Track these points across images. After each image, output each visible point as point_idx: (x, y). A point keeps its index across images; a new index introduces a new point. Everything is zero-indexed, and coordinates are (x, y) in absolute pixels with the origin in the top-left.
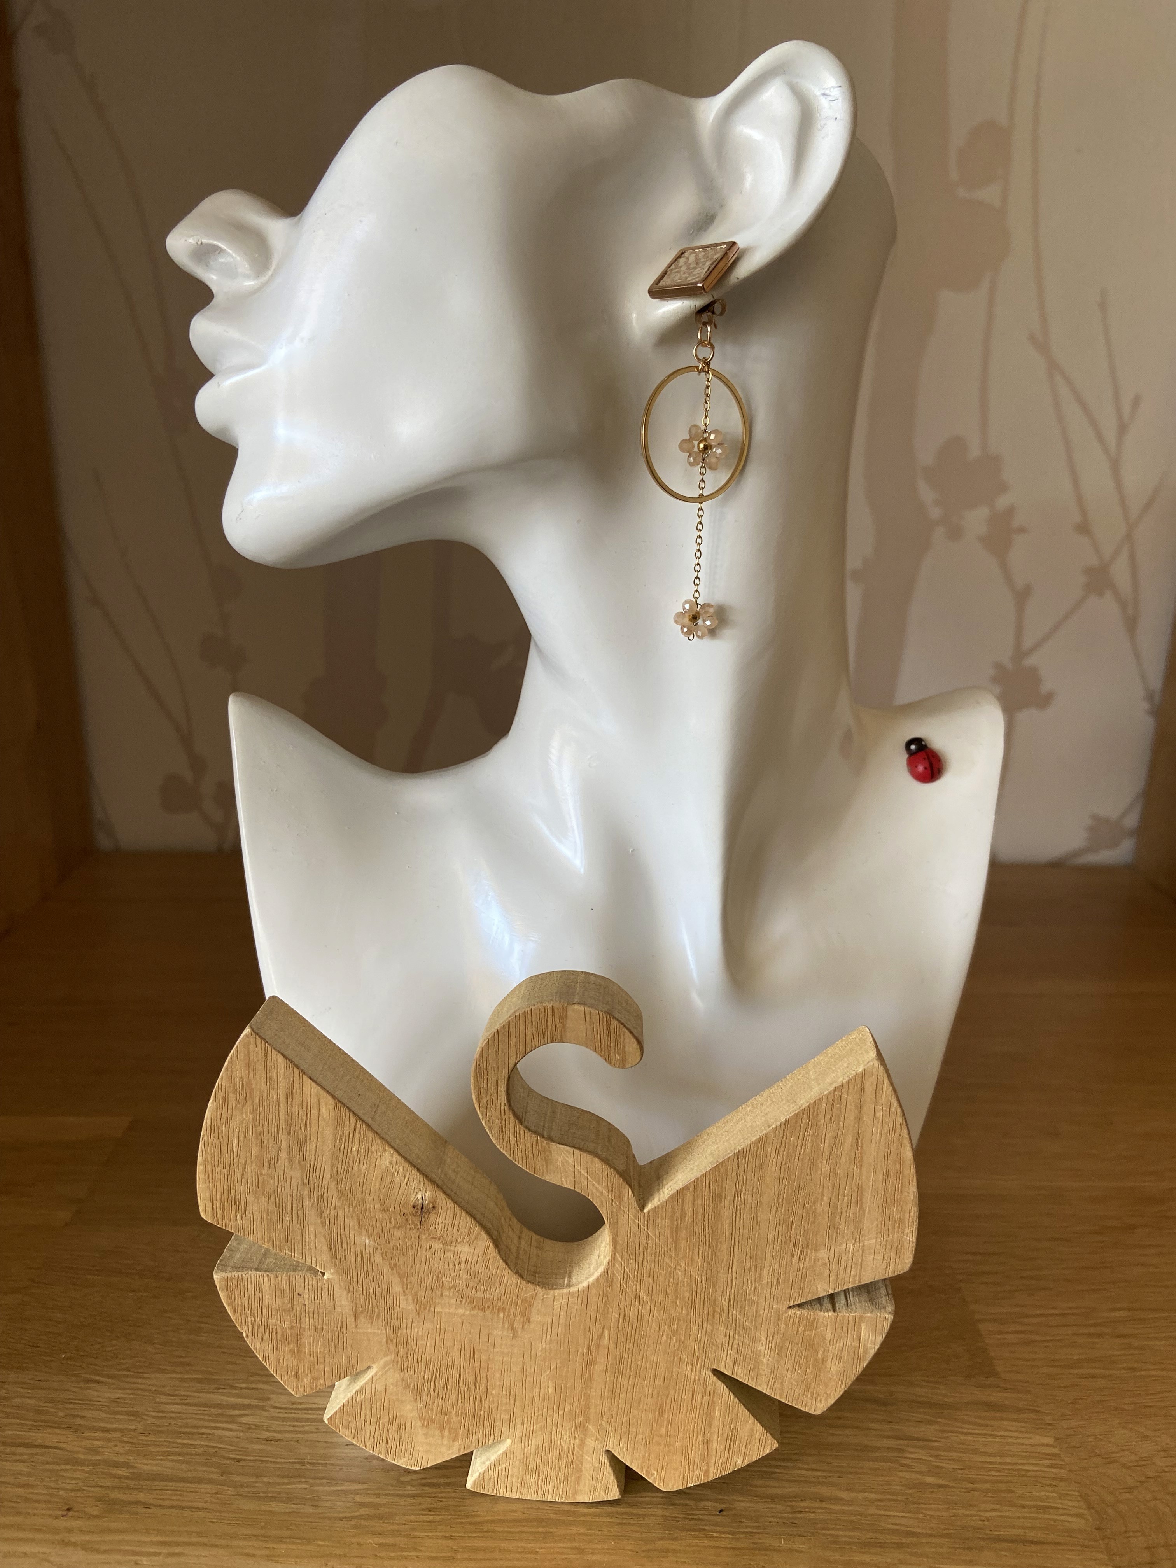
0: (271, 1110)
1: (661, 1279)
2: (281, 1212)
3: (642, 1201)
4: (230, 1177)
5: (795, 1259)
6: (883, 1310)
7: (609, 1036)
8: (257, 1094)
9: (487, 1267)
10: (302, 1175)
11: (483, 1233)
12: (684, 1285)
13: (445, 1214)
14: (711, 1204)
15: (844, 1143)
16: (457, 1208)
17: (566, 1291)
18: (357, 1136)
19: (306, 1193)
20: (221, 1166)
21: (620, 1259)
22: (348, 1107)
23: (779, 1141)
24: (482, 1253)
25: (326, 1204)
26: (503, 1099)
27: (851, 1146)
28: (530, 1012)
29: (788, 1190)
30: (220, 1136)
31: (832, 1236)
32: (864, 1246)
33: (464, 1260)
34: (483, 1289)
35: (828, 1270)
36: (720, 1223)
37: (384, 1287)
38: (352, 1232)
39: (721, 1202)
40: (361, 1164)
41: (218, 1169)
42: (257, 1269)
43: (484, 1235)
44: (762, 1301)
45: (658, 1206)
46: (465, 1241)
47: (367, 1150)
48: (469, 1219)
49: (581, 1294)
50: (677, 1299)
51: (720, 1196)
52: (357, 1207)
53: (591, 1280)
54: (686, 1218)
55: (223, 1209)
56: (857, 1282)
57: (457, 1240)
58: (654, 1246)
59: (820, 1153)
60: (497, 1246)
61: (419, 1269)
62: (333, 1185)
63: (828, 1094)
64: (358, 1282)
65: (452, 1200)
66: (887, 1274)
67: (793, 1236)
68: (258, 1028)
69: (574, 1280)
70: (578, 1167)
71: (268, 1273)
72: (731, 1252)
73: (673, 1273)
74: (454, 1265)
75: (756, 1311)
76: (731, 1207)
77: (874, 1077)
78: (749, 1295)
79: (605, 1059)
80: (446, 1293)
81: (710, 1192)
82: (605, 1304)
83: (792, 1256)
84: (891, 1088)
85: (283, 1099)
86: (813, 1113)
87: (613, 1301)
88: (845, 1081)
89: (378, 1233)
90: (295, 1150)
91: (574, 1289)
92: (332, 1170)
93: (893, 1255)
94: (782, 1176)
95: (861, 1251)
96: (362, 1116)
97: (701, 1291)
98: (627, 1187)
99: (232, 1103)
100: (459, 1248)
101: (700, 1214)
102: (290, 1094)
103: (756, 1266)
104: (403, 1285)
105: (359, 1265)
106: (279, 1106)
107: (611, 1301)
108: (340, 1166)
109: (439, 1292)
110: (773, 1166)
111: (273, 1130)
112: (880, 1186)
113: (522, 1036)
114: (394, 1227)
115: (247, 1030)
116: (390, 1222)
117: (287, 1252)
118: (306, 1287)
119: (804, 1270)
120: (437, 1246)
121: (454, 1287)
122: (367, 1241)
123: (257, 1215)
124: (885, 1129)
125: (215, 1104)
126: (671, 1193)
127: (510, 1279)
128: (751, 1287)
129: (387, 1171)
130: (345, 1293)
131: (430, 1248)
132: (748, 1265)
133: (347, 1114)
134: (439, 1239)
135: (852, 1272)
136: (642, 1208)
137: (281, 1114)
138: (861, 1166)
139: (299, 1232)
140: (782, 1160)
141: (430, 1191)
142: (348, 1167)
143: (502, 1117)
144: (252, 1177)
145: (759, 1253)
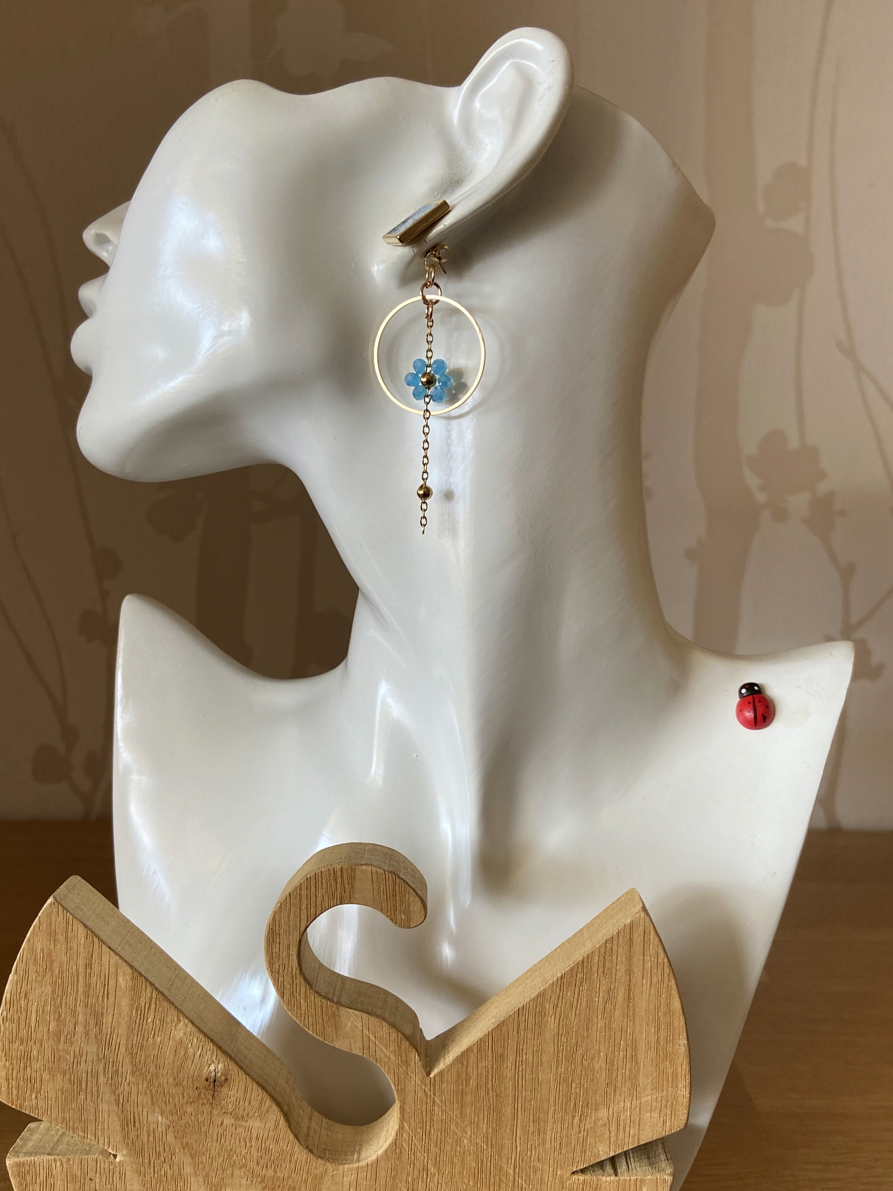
0: (70, 981)
1: (448, 1148)
2: (76, 1089)
3: (428, 1067)
4: (26, 1054)
5: (576, 1120)
6: (662, 1173)
7: (394, 895)
8: (56, 965)
9: (277, 1142)
10: (98, 1049)
11: (274, 1105)
12: (470, 1154)
13: (236, 1088)
14: (494, 1066)
15: (617, 996)
16: (249, 1079)
17: (355, 1165)
18: (153, 1006)
19: (101, 1068)
20: (18, 1042)
21: (407, 1128)
22: (145, 977)
23: (557, 996)
24: (272, 1127)
25: (120, 1080)
26: (294, 964)
27: (624, 999)
28: (320, 874)
29: (566, 1048)
30: (19, 1010)
31: (610, 1095)
32: (641, 1103)
33: (255, 1136)
34: (273, 1167)
35: (608, 1131)
36: (503, 1086)
37: (176, 1168)
38: (145, 1110)
39: (503, 1062)
40: (156, 1036)
41: (15, 1046)
42: (49, 1154)
43: (275, 1108)
44: (546, 1167)
45: (444, 1070)
46: (256, 1114)
47: (162, 1021)
48: (260, 1091)
49: (370, 1167)
50: (463, 1170)
51: (502, 1056)
52: (150, 1082)
53: (380, 1152)
54: (471, 1082)
55: (18, 1088)
56: (636, 1142)
57: (248, 1115)
58: (440, 1113)
59: (596, 1007)
60: (288, 1120)
61: (211, 1146)
62: (127, 1060)
63: (600, 947)
64: (150, 1163)
65: (244, 1071)
66: (664, 1133)
67: (573, 1097)
68: (61, 899)
69: (363, 1155)
70: (366, 1032)
71: (60, 1157)
72: (515, 1117)
73: (459, 1141)
74: (245, 1141)
75: (541, 1179)
76: (513, 1068)
77: (641, 928)
78: (534, 1162)
79: (392, 920)
80: (237, 1173)
81: (492, 1052)
82: (394, 1178)
83: (573, 1117)
84: (657, 939)
85: (81, 970)
86: (587, 967)
87: (402, 1174)
88: (614, 933)
89: (171, 1110)
90: (92, 1022)
91: (363, 1163)
92: (127, 1044)
93: (669, 1112)
94: (560, 1033)
95: (638, 1109)
96: (158, 987)
97: (487, 1159)
98: (414, 1050)
99: (33, 976)
100: (250, 1123)
101: (484, 1076)
102: (89, 965)
103: (539, 1130)
104: (194, 1165)
105: (151, 1145)
106: (78, 977)
107: (399, 1173)
108: (135, 1039)
109: (229, 1172)
110: (552, 1023)
111: (72, 1003)
112: (653, 1039)
113: (313, 898)
114: (187, 1102)
115: (50, 900)
116: (183, 1098)
117: (80, 1133)
118: (98, 1171)
119: (586, 1133)
120: (228, 1121)
121: (244, 1166)
122: (160, 1119)
123: (52, 1094)
124: (654, 981)
125: (16, 977)
126: (455, 1056)
127: (301, 1154)
128: (536, 1153)
129: (181, 1042)
130: (136, 1177)
131: (222, 1124)
132: (531, 1129)
133: (144, 984)
134: (231, 1114)
135: (631, 1132)
136: (428, 1074)
137: (79, 985)
138: (634, 1019)
139: (92, 1111)
140: (560, 1017)
141: (223, 1062)
142: (143, 1040)
143: (293, 982)
144: (48, 1053)
145: (542, 1116)
